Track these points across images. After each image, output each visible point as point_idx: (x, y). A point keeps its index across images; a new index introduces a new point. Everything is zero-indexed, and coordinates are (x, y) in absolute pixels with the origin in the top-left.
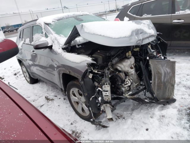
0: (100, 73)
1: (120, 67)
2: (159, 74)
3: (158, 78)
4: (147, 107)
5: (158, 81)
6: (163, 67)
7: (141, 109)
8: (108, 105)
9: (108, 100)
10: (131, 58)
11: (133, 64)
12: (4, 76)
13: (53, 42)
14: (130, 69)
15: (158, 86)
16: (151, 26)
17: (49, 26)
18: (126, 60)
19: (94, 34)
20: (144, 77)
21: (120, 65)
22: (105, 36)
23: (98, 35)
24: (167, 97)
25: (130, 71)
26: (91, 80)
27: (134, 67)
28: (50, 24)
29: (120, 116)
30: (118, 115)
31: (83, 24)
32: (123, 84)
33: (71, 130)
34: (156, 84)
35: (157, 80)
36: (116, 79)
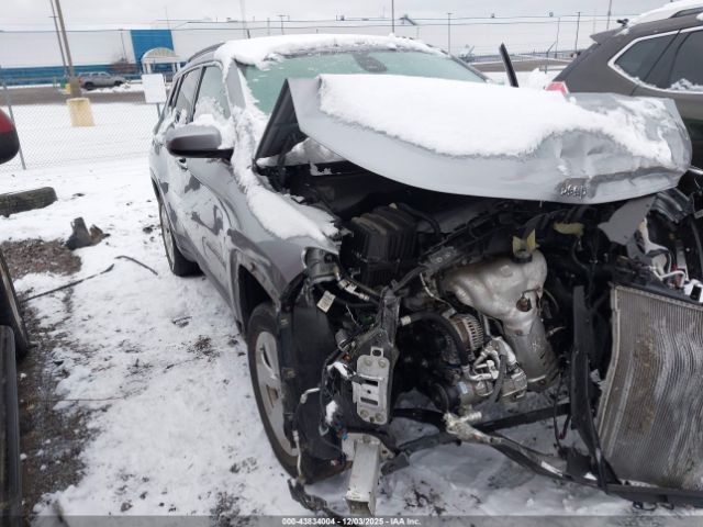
0: (366, 298)
1: (466, 289)
2: (648, 361)
3: (636, 379)
4: (560, 491)
5: (634, 389)
6: (674, 331)
7: (533, 492)
8: (375, 441)
9: (376, 422)
10: (530, 259)
11: (535, 290)
12: (112, 227)
13: (238, 136)
14: (515, 309)
15: (629, 412)
16: (662, 127)
17: (244, 74)
18: (507, 267)
19: (355, 124)
20: (574, 360)
21: (468, 282)
22: (403, 137)
23: (372, 129)
24: (665, 473)
25: (510, 317)
26: (324, 320)
27: (533, 305)
28: (253, 66)
29: (427, 495)
30: (424, 490)
31: (325, 77)
32: (466, 369)
33: (220, 494)
34: (623, 405)
35: (628, 385)
36: (439, 341)
